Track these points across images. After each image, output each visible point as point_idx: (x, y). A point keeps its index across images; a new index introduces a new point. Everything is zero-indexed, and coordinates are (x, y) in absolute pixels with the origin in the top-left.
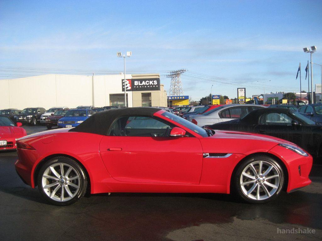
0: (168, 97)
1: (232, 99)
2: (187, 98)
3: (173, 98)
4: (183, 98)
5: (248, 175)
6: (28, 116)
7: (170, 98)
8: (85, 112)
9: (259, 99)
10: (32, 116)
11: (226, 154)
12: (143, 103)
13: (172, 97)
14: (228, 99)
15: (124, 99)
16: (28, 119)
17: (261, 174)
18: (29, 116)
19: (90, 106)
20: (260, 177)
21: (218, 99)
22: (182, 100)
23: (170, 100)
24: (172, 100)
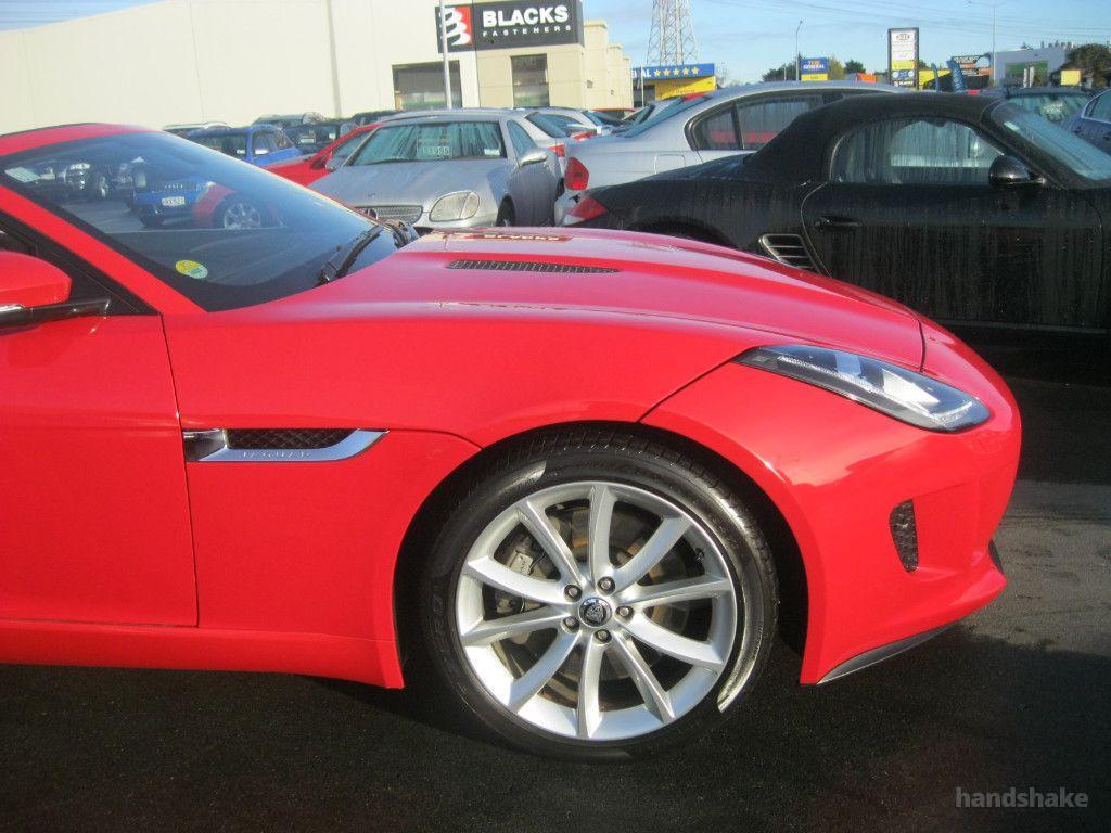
0: (638, 70)
1: (877, 74)
2: (707, 71)
3: (657, 73)
4: (695, 71)
5: (514, 579)
6: (73, 167)
7: (645, 75)
8: (243, 139)
9: (977, 70)
10: (87, 166)
11: (342, 434)
12: (518, 95)
13: (652, 70)
14: (864, 71)
15: (443, 82)
16: (75, 176)
17: (608, 571)
18: (80, 166)
19: (304, 116)
20: (598, 593)
21: (821, 71)
22: (692, 79)
23: (645, 80)
24: (654, 79)
